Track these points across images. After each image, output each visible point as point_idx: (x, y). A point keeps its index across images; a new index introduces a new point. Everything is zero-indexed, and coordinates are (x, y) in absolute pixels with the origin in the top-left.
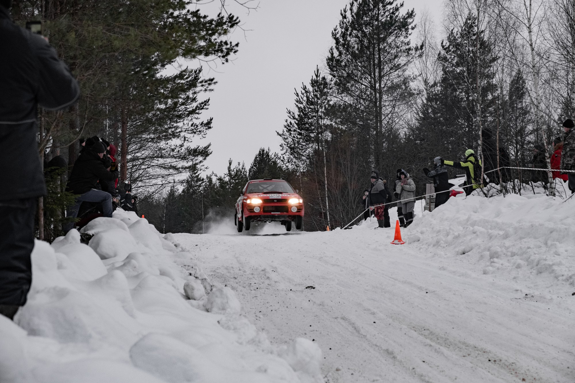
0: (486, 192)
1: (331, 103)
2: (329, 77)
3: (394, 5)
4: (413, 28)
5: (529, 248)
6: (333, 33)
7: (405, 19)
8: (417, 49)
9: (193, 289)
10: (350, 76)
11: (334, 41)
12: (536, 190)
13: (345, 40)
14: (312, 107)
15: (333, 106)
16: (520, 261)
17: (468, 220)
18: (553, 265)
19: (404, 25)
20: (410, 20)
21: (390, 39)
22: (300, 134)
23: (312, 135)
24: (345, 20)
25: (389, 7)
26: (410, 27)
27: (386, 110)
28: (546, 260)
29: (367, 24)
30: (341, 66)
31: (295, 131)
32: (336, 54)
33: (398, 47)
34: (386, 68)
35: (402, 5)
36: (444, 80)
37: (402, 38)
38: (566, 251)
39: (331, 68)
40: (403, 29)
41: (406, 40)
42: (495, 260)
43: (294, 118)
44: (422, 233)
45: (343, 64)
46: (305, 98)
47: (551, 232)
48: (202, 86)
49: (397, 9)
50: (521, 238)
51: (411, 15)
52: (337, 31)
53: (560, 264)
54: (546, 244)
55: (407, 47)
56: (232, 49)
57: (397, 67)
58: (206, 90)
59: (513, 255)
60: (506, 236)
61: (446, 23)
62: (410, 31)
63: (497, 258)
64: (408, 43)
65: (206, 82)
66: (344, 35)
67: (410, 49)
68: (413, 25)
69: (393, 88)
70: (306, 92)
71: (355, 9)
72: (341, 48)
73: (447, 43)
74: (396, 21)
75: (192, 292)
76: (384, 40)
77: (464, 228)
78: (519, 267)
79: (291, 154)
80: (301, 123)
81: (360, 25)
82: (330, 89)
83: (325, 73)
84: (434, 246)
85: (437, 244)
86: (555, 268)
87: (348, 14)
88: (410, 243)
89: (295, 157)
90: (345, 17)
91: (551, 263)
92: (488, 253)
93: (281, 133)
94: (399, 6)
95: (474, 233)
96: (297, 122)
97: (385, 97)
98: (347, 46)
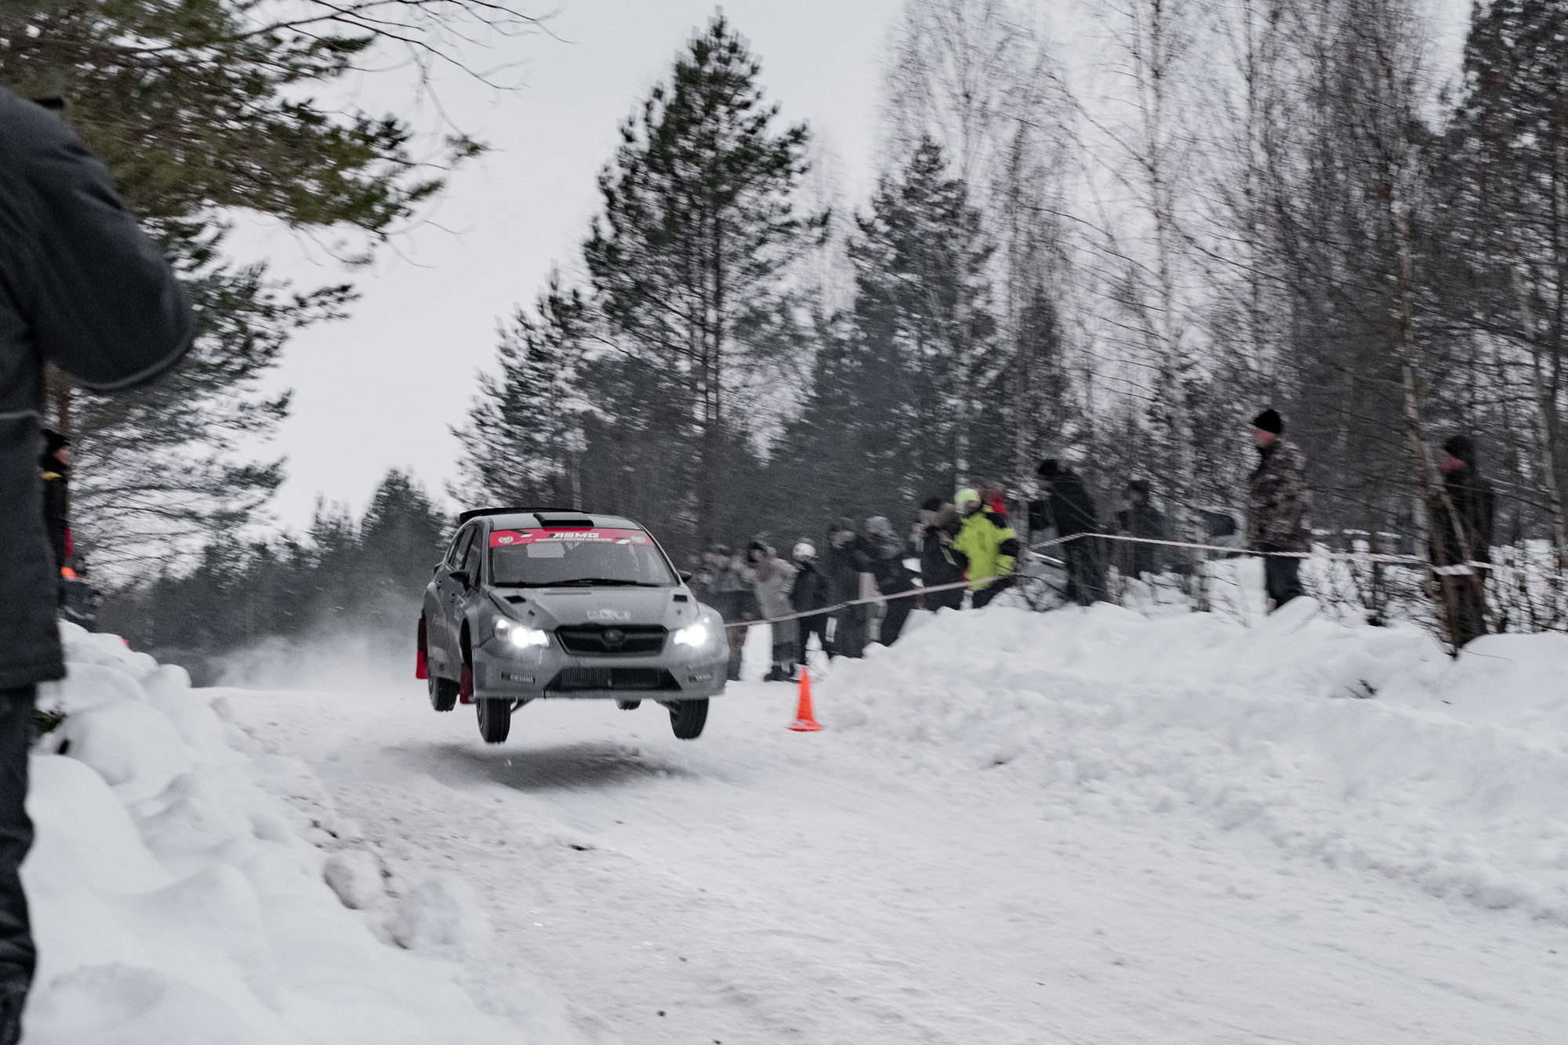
0: (1032, 597)
1: (590, 356)
2: (587, 292)
3: (753, 112)
4: (803, 170)
5: (1188, 754)
6: (600, 178)
7: (783, 145)
8: (812, 223)
9: (349, 877)
10: (641, 290)
11: (604, 199)
12: (1163, 594)
13: (630, 195)
14: (539, 365)
15: (596, 366)
16: (1165, 791)
17: (995, 673)
18: (1269, 804)
19: (780, 162)
20: (794, 149)
21: (746, 197)
22: (509, 434)
23: (539, 437)
24: (631, 146)
25: (742, 114)
26: (795, 166)
27: (730, 378)
28: (1242, 790)
29: (688, 157)
30: (617, 262)
31: (496, 425)
32: (607, 231)
33: (762, 218)
34: (733, 270)
35: (774, 111)
36: (861, 306)
37: (775, 196)
38: (1297, 766)
39: (595, 266)
40: (779, 172)
41: (784, 201)
42: (1096, 784)
43: (496, 394)
44: (870, 702)
45: (625, 257)
46: (524, 345)
47: (1249, 713)
48: (323, 304)
49: (761, 122)
50: (1159, 727)
51: (797, 136)
52: (609, 173)
53: (1284, 802)
54: (1234, 745)
55: (786, 219)
56: (399, 207)
57: (763, 269)
58: (330, 316)
59: (1144, 771)
60: (1115, 720)
61: (883, 160)
62: (796, 178)
63: (1099, 778)
64: (786, 211)
65: (329, 292)
66: (627, 184)
67: (793, 224)
68: (803, 162)
69: (752, 320)
70: (527, 327)
71: (658, 118)
72: (620, 217)
73: (869, 214)
74: (761, 152)
75: (348, 887)
76: (729, 198)
77: (990, 693)
78: (1164, 806)
79: (485, 486)
80: (512, 405)
81: (668, 159)
82: (591, 320)
83: (578, 280)
84: (911, 739)
85: (919, 735)
86: (1272, 811)
87: (640, 132)
88: (838, 730)
89: (496, 493)
90: (629, 138)
91: (1260, 798)
92: (1069, 763)
93: (460, 429)
94: (768, 111)
95: (1021, 707)
96: (502, 403)
97: (728, 345)
98: (636, 212)
